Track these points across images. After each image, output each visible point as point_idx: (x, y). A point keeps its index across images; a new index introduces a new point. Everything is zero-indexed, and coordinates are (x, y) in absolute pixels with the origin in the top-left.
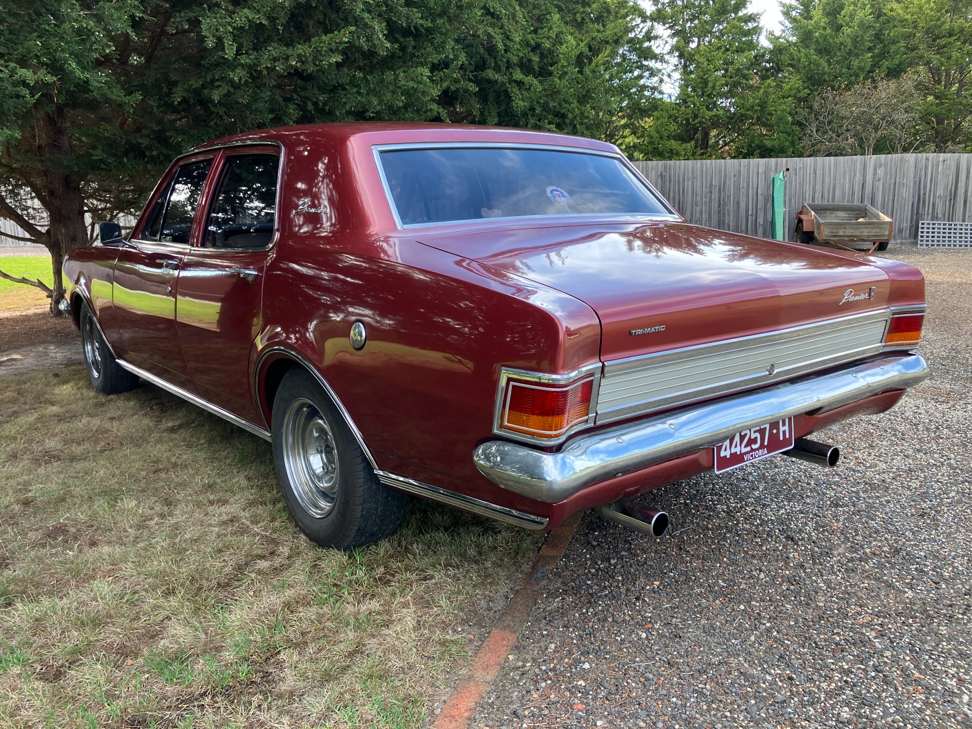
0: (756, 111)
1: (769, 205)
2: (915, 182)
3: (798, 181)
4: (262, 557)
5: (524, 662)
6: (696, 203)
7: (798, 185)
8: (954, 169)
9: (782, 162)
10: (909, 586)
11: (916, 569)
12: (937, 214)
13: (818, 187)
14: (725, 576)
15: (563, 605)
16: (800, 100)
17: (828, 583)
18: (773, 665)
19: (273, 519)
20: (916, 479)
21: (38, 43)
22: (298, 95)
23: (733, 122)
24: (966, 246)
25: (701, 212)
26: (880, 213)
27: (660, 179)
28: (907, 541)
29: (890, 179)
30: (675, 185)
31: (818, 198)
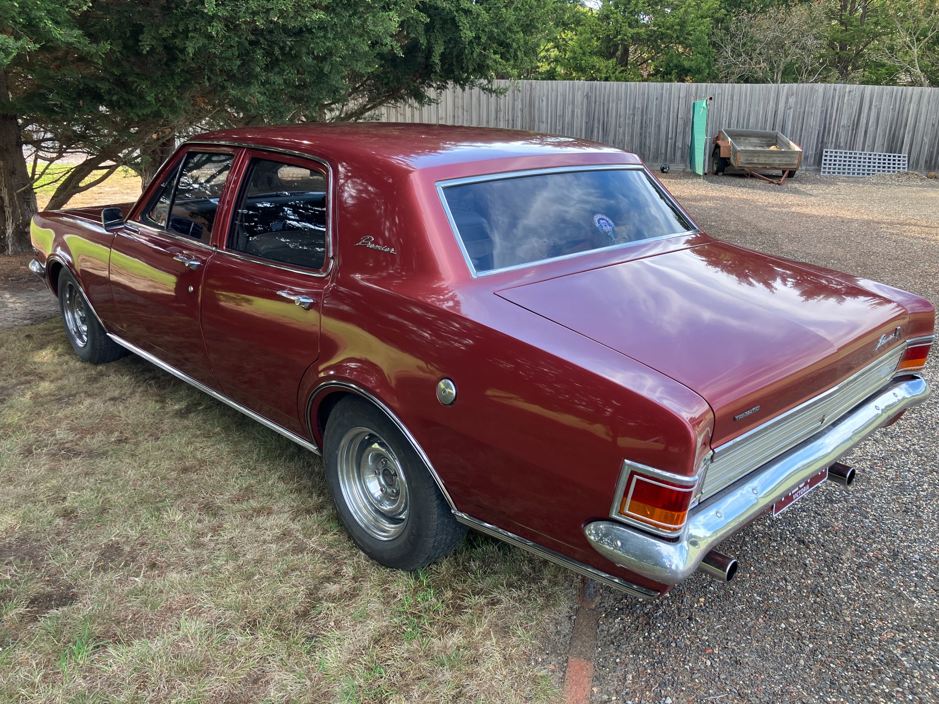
0: (676, 30)
1: (689, 129)
2: (822, 111)
3: (716, 106)
4: (328, 579)
5: (608, 695)
6: (619, 125)
7: (716, 110)
8: (858, 100)
9: (702, 86)
10: (915, 595)
11: (916, 574)
12: (840, 143)
13: (735, 114)
14: (757, 588)
15: (624, 627)
16: (718, 21)
17: (846, 592)
18: (827, 692)
19: (325, 532)
20: (891, 468)
21: (16, 4)
22: (265, 39)
23: (653, 40)
24: (863, 174)
25: (624, 134)
26: (791, 142)
27: (585, 99)
28: (901, 541)
29: (800, 108)
30: (600, 105)
31: (734, 124)
